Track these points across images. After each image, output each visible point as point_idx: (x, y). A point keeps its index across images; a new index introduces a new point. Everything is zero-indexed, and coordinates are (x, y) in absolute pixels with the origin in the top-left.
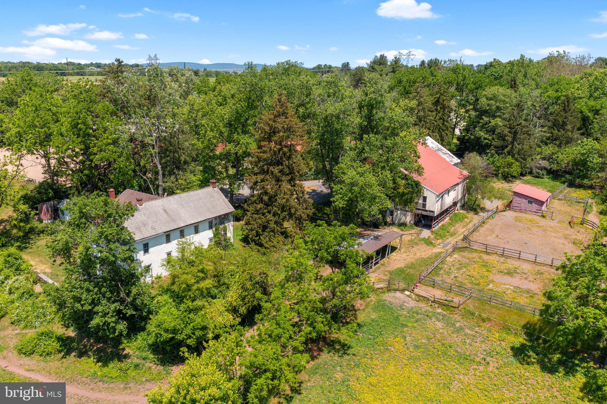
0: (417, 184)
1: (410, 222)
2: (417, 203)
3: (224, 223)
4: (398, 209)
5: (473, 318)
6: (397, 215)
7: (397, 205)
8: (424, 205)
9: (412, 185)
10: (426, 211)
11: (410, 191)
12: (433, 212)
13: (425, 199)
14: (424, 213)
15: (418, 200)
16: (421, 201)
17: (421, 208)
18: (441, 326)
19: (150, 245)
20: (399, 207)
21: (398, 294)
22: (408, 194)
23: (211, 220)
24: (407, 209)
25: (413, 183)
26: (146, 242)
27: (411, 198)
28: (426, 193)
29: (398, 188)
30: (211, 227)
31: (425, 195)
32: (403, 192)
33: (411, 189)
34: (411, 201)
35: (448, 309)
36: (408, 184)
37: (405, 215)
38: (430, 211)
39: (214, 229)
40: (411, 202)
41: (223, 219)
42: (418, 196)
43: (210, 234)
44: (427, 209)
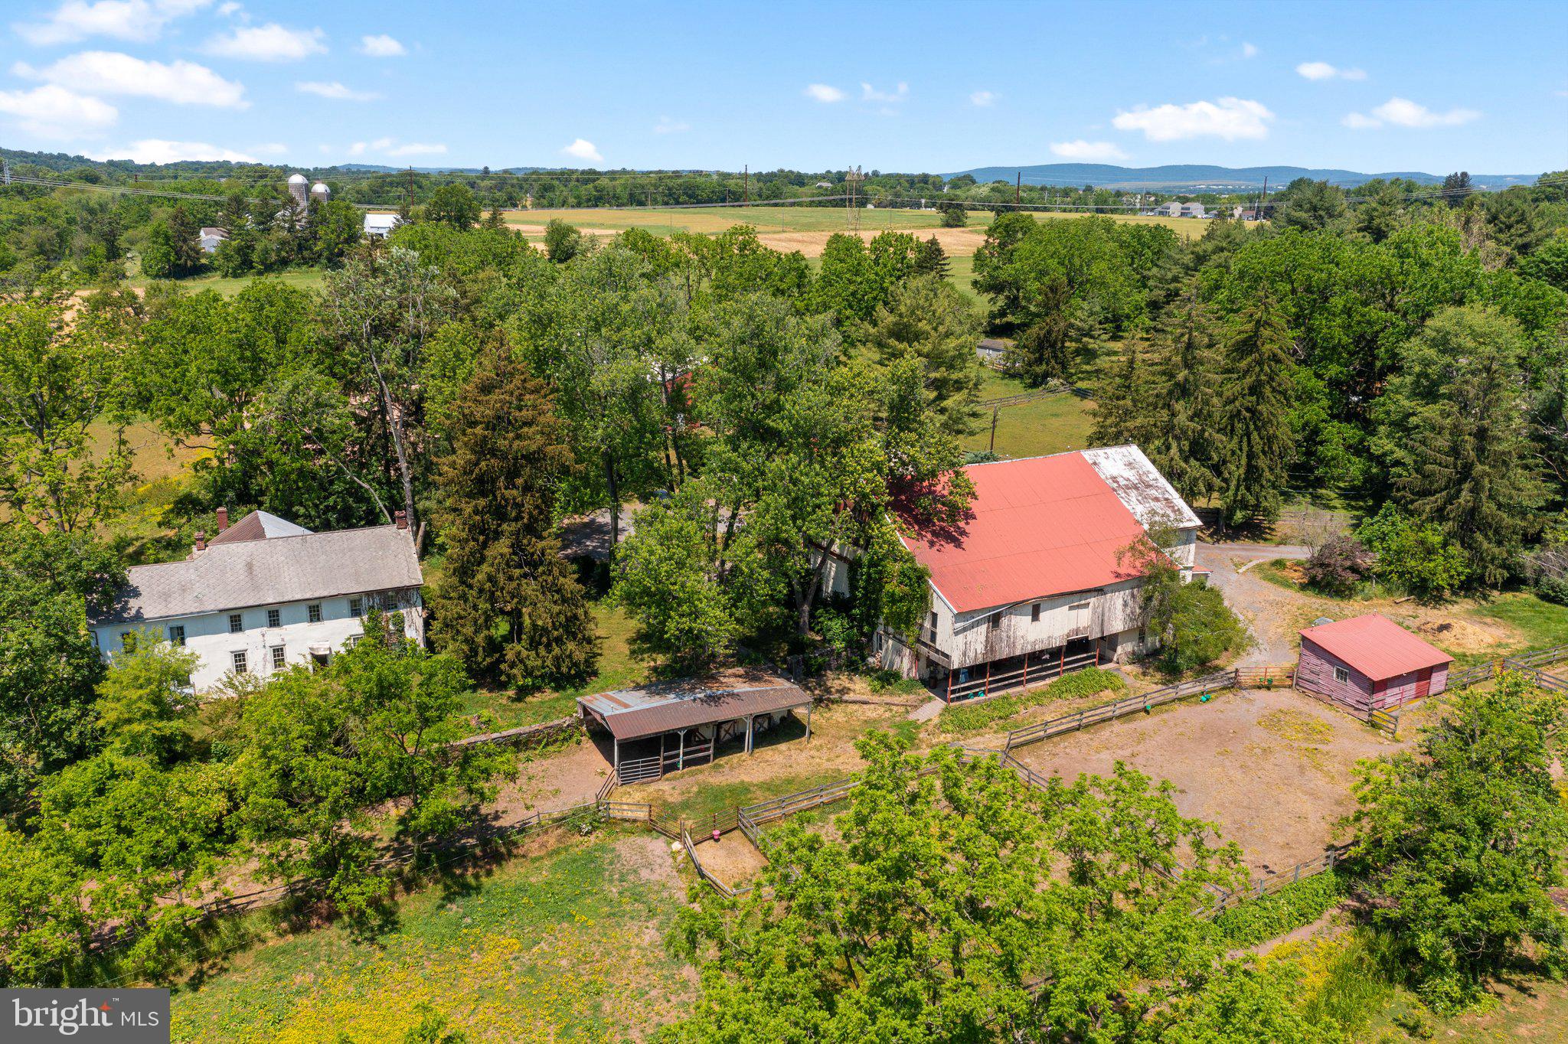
0: (920, 577)
1: (908, 674)
2: (920, 627)
3: (396, 607)
4: (888, 635)
6: (887, 650)
7: (887, 625)
8: (933, 636)
9: (909, 578)
10: (937, 651)
11: (906, 594)
13: (935, 616)
14: (933, 656)
15: (923, 619)
16: (927, 624)
17: (928, 642)
19: (186, 630)
20: (890, 630)
21: (658, 844)
22: (901, 599)
23: (356, 597)
24: (904, 638)
25: (913, 574)
26: (179, 624)
27: (909, 611)
28: (938, 606)
29: (887, 582)
30: (356, 612)
31: (935, 610)
32: (894, 594)
33: (908, 589)
34: (908, 618)
36: (904, 575)
37: (900, 654)
38: (943, 654)
39: (365, 618)
40: (908, 622)
41: (393, 598)
42: (922, 610)
43: (354, 626)
44: (938, 645)
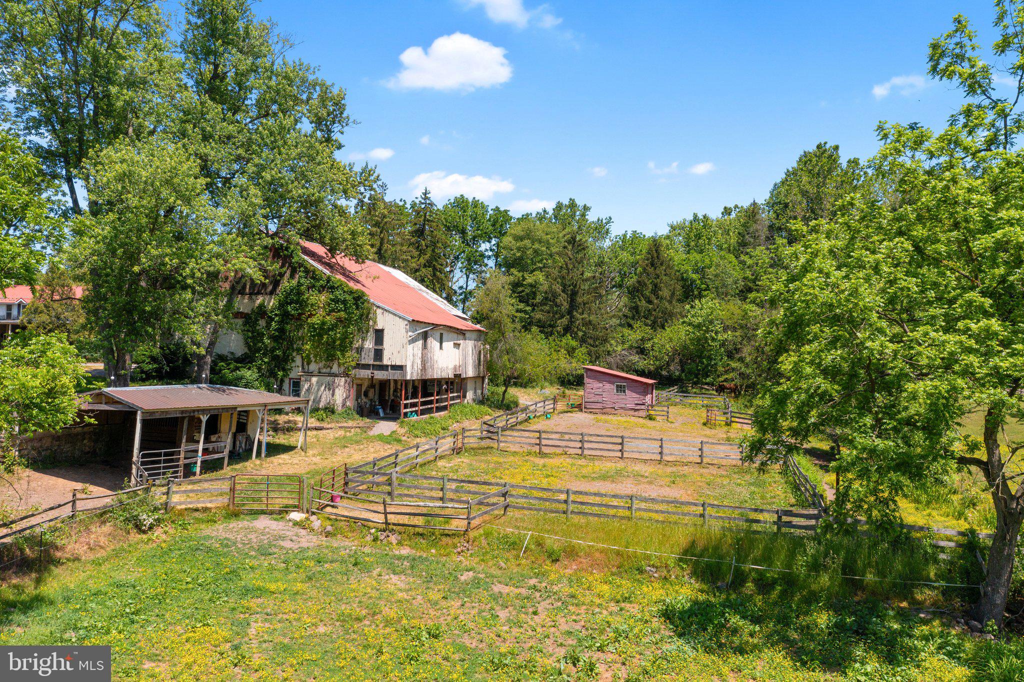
0: (359, 298)
1: (344, 405)
2: (360, 350)
4: (311, 374)
5: (517, 557)
6: (308, 390)
7: (308, 364)
8: (379, 354)
9: (344, 302)
10: (384, 368)
11: (339, 320)
12: (401, 368)
13: (379, 335)
14: (380, 375)
15: (363, 340)
16: (369, 344)
17: (371, 362)
18: (402, 586)
20: (313, 367)
21: (263, 522)
22: (334, 327)
24: (335, 369)
25: (348, 297)
27: (345, 336)
28: (382, 321)
29: (311, 316)
31: (379, 327)
32: (323, 323)
33: (342, 314)
34: (344, 345)
35: (434, 544)
36: (336, 301)
37: (331, 387)
38: (395, 367)
40: (343, 349)
42: (363, 332)
44: (386, 361)
